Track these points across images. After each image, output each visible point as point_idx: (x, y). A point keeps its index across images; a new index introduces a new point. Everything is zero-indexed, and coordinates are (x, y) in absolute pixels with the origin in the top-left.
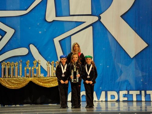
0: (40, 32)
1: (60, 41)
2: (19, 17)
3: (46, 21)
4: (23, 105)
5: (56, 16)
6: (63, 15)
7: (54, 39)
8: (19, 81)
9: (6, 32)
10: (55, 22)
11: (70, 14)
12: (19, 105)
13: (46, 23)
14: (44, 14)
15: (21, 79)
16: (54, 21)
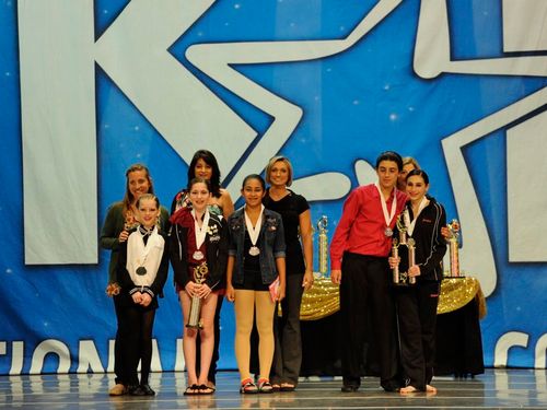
0: (393, 117)
1: (465, 149)
2: (320, 63)
3: (414, 75)
4: (333, 376)
5: (453, 58)
6: (479, 54)
7: (444, 142)
8: (318, 293)
9: (272, 119)
10: (447, 78)
11: (505, 50)
12: (320, 376)
13: (415, 85)
14: (408, 51)
15: (323, 284)
16: (443, 75)
